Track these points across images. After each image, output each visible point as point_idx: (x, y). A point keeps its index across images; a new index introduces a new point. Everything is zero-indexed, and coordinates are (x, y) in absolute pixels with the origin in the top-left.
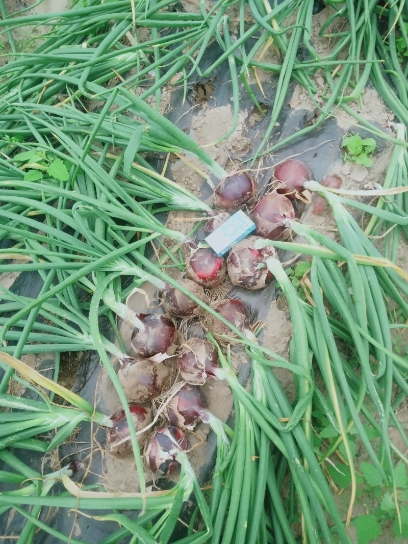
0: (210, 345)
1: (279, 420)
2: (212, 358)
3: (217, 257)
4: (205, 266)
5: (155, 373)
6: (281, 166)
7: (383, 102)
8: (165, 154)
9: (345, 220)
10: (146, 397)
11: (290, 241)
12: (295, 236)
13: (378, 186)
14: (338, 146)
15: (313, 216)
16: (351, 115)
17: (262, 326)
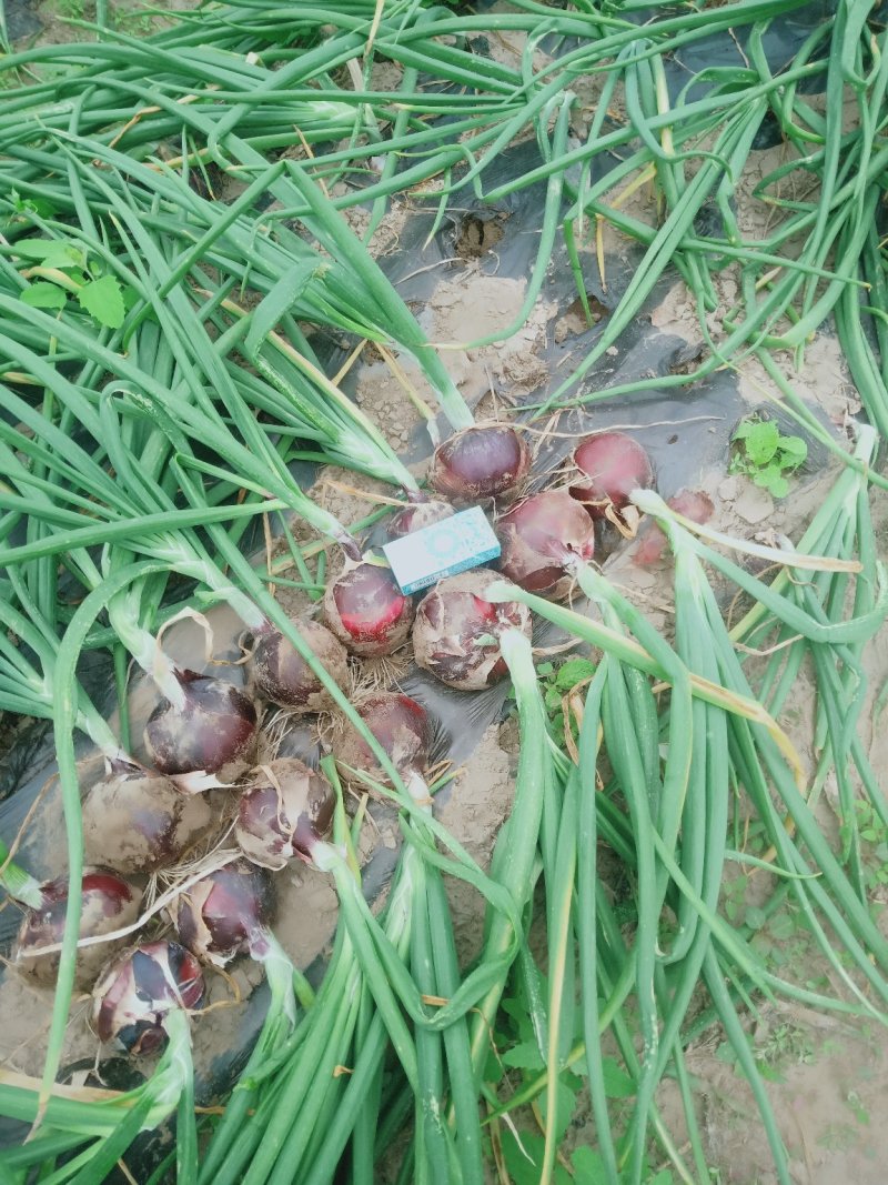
0: (322, 783)
1: (423, 998)
2: (317, 814)
3: (397, 593)
4: (366, 605)
5: (176, 813)
6: (593, 440)
7: (845, 372)
8: (356, 339)
9: (696, 595)
10: (140, 862)
11: (567, 606)
12: (580, 598)
13: (787, 543)
14: (727, 434)
15: (631, 566)
16: (771, 377)
17: (451, 775)
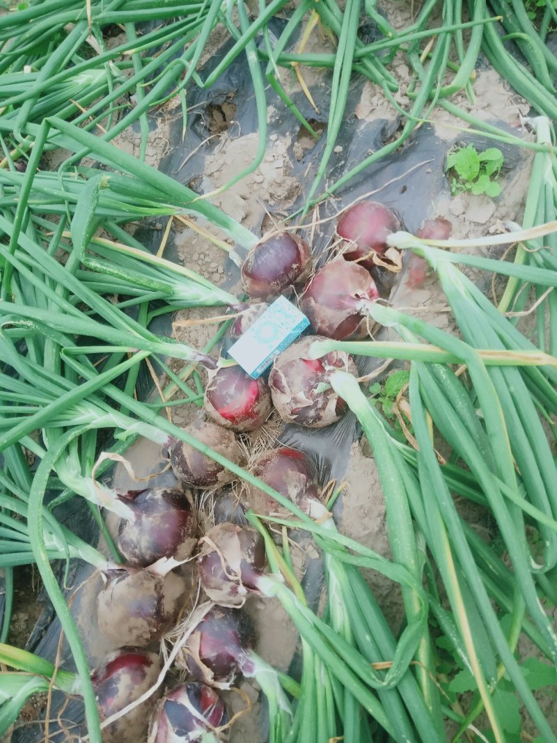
0: (250, 534)
1: (374, 666)
2: (253, 557)
3: (250, 380)
4: (231, 397)
5: (158, 593)
6: (346, 214)
7: (508, 88)
9: (462, 291)
10: (147, 636)
11: (371, 340)
12: (379, 331)
13: (514, 225)
14: (440, 169)
15: (409, 290)
16: (456, 116)
17: (338, 490)
